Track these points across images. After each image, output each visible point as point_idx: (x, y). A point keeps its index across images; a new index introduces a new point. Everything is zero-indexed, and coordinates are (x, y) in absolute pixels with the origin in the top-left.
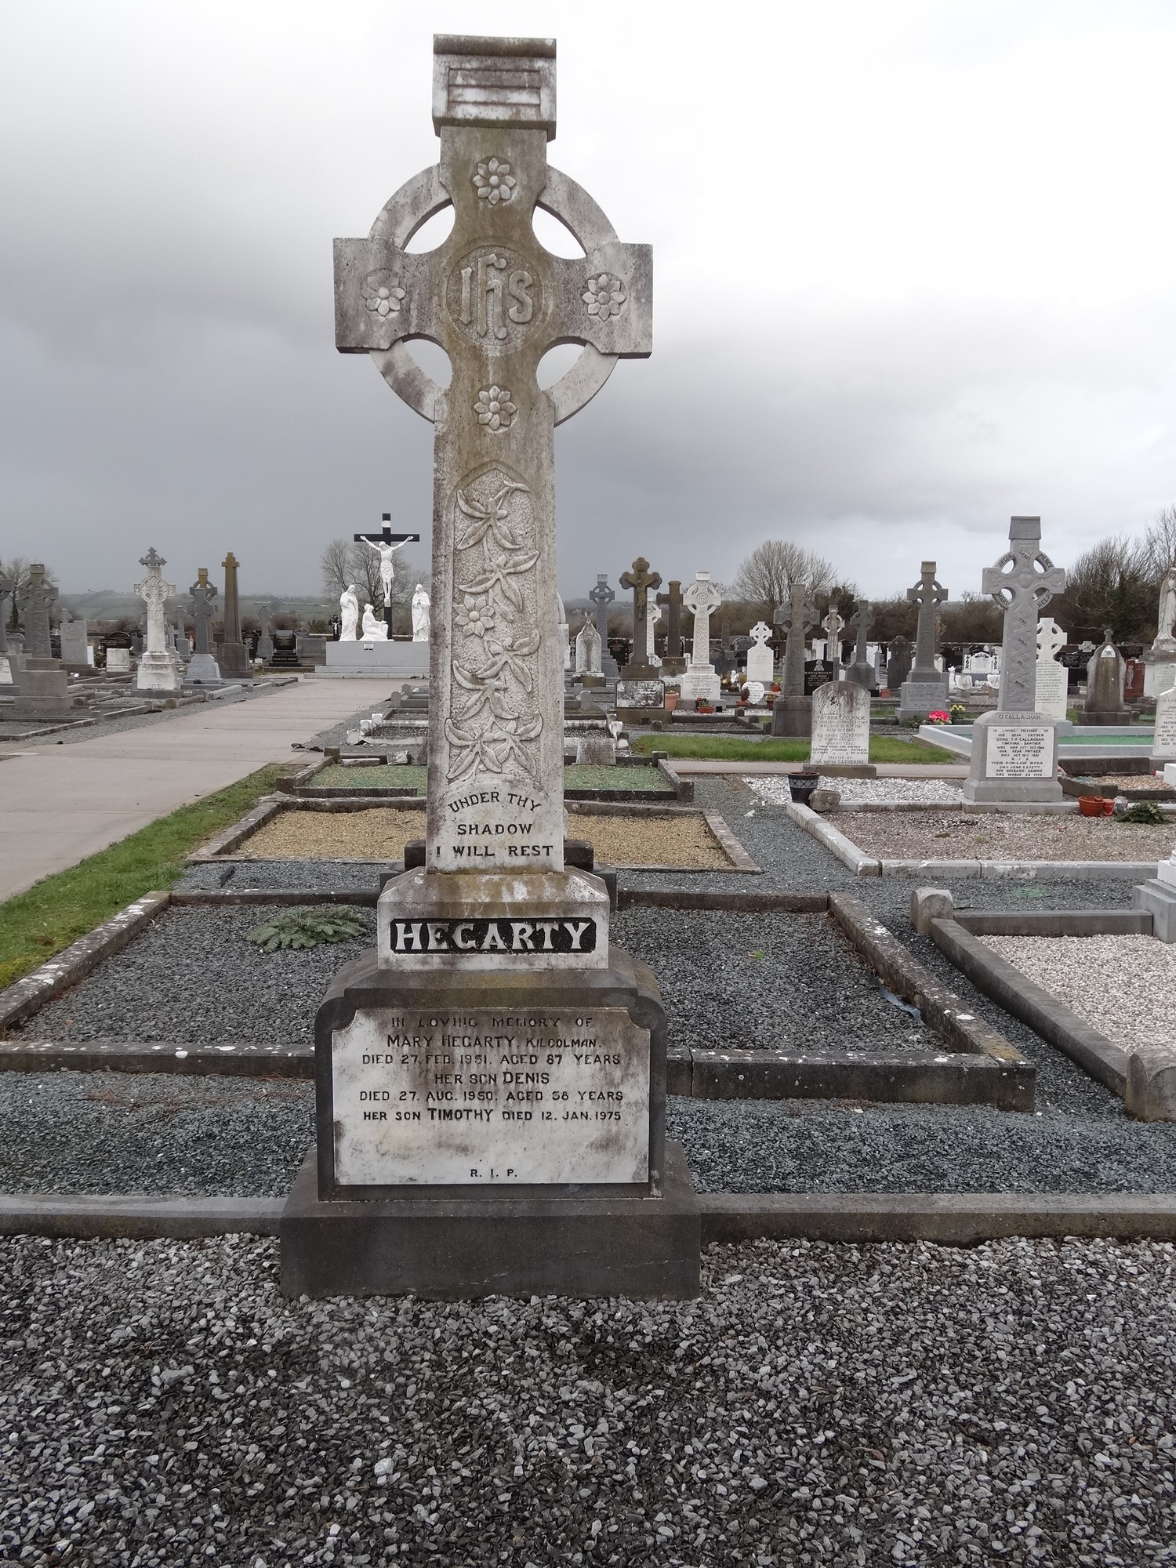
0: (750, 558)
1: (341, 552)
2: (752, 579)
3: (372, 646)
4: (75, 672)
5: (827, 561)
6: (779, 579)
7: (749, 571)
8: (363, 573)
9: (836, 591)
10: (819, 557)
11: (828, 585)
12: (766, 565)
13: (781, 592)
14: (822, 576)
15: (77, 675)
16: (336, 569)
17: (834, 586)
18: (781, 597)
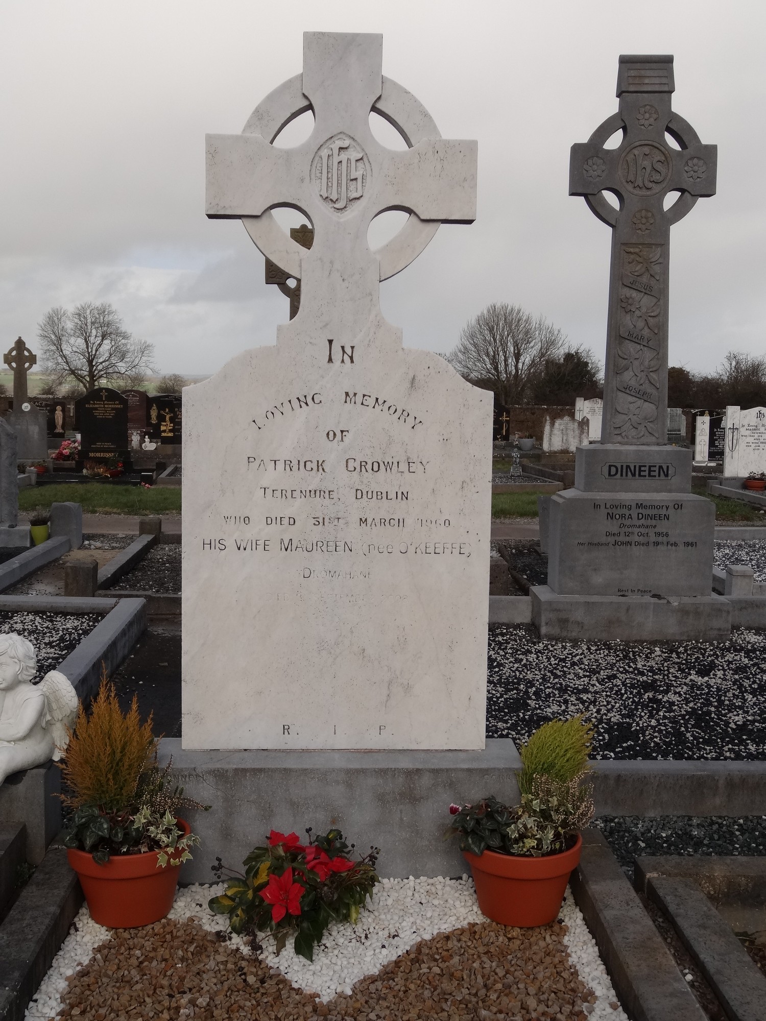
0: (474, 322)
1: (59, 320)
2: (475, 345)
5: (556, 327)
6: (504, 345)
7: (472, 336)
8: (81, 342)
9: (569, 357)
10: (548, 323)
11: (559, 353)
12: (491, 330)
13: (506, 360)
14: (550, 343)
16: (53, 337)
17: (567, 351)
18: (506, 365)
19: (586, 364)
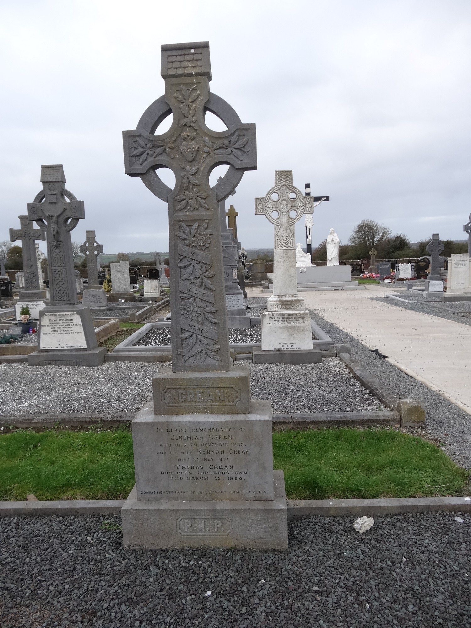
3: (305, 270)
4: (122, 298)
15: (123, 301)
19: (404, 240)
